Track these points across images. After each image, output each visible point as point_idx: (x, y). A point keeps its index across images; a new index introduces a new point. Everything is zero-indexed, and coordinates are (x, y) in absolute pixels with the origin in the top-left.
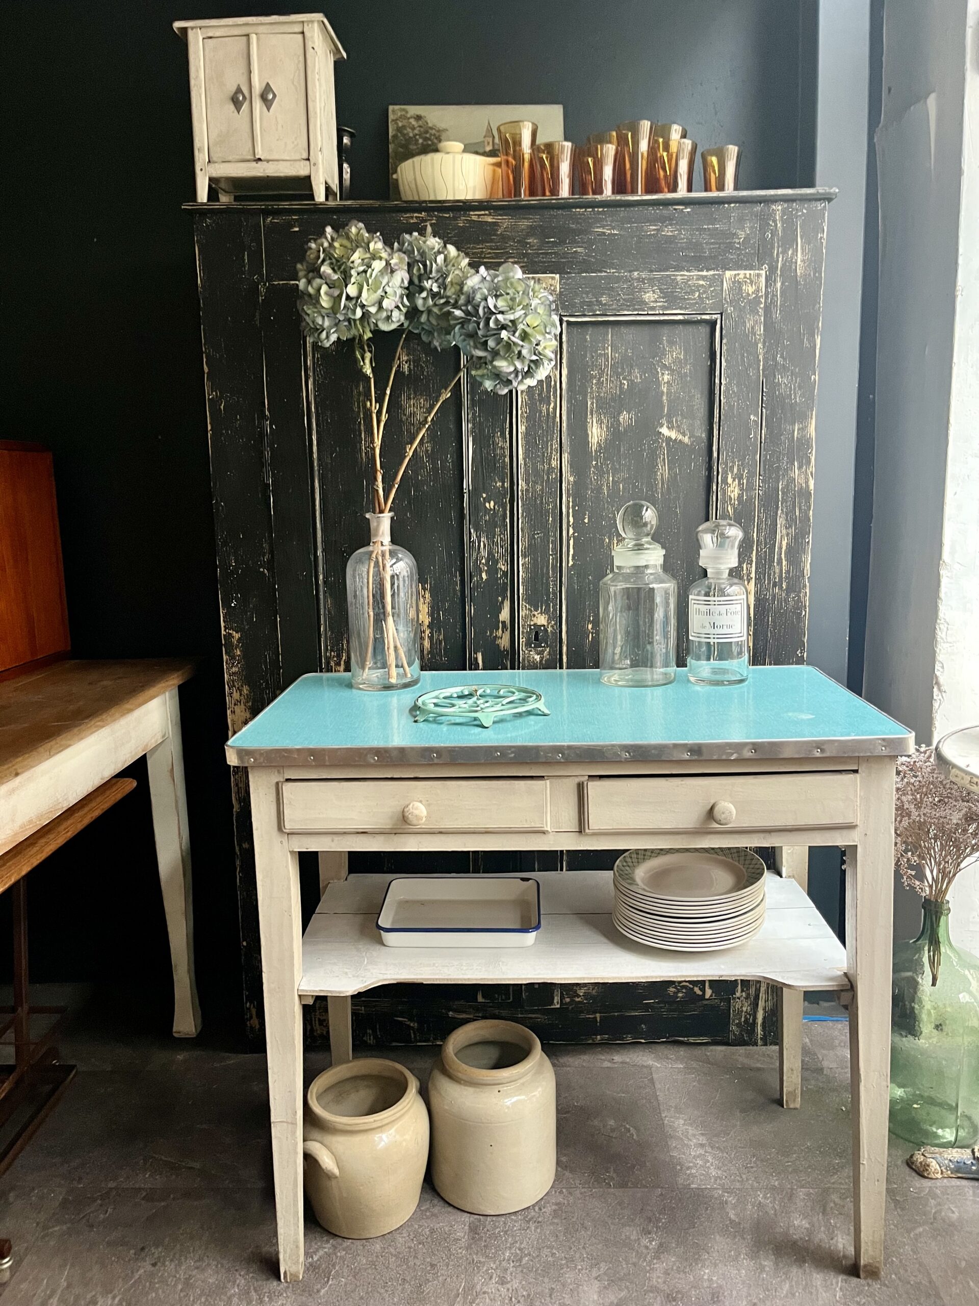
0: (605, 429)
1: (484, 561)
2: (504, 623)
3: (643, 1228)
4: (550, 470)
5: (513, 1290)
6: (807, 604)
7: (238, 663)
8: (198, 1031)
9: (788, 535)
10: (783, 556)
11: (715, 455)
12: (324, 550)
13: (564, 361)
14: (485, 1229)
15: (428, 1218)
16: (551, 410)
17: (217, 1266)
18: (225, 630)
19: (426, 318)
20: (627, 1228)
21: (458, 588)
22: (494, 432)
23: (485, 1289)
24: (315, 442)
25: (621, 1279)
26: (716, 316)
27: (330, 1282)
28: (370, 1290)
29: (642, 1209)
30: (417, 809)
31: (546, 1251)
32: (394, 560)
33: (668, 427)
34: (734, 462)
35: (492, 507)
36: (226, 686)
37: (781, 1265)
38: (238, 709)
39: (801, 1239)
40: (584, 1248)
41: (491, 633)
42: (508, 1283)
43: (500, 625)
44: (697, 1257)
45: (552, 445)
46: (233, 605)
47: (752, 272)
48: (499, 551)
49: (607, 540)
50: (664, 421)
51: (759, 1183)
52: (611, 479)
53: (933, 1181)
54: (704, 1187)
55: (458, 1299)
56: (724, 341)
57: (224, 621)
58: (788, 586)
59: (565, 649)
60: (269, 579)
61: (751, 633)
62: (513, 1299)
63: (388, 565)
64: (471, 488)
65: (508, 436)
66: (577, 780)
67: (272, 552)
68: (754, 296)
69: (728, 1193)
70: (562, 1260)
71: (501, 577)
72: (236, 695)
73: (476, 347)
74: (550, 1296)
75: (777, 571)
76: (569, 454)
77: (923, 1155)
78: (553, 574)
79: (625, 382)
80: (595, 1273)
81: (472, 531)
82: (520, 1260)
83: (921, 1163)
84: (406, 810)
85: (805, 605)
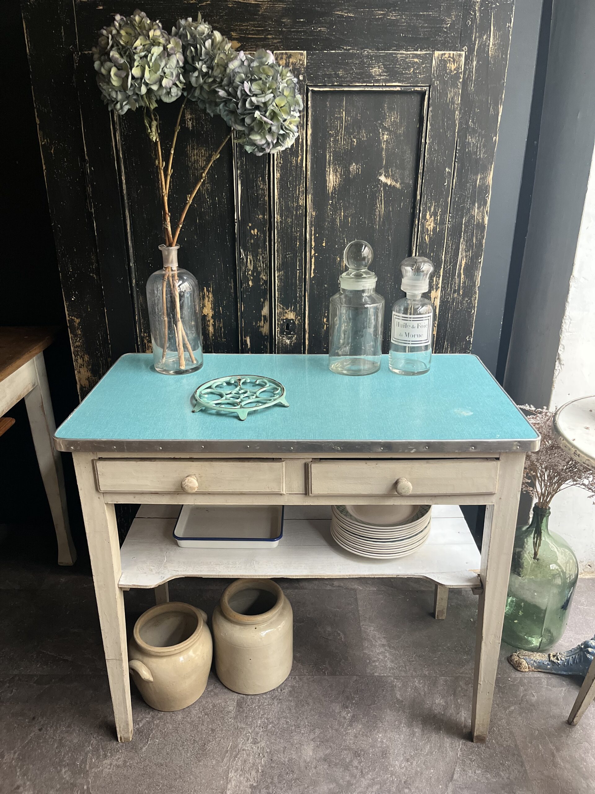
0: (339, 176)
1: (250, 273)
2: (265, 316)
3: (344, 704)
4: (298, 207)
5: (261, 748)
6: (476, 305)
7: (80, 339)
8: (74, 561)
9: (466, 257)
10: (462, 271)
11: (418, 198)
12: (135, 262)
13: (309, 123)
14: (247, 705)
15: (212, 696)
16: (299, 161)
17: (79, 731)
18: (69, 317)
19: (199, 93)
20: (334, 704)
21: (232, 291)
22: (257, 177)
23: (244, 748)
24: (124, 181)
25: (327, 741)
26: (425, 88)
27: (149, 742)
28: (173, 747)
29: (344, 691)
30: (191, 482)
31: (283, 721)
32: (181, 282)
33: (385, 176)
34: (431, 203)
35: (256, 234)
36: (73, 355)
37: (426, 732)
38: (82, 370)
39: (439, 713)
40: (306, 718)
41: (256, 323)
42: (258, 743)
43: (263, 318)
44: (375, 725)
45: (299, 189)
46: (73, 299)
47: (455, 53)
48: (262, 265)
49: (339, 259)
50: (382, 171)
51: (416, 672)
52: (343, 214)
53: (523, 673)
54: (382, 675)
55: (227, 755)
56: (430, 109)
57: (67, 310)
58: (463, 293)
59: (307, 336)
60: (97, 282)
61: (436, 325)
62: (261, 755)
63: (177, 285)
64: (240, 219)
65: (267, 180)
66: (304, 461)
67: (97, 262)
68: (455, 72)
69: (397, 679)
70: (292, 726)
71: (263, 284)
72: (80, 361)
73: (236, 123)
74: (284, 752)
75: (457, 282)
76: (312, 194)
77: (518, 656)
78: (299, 284)
79: (355, 140)
80: (312, 736)
81: (242, 251)
82: (267, 727)
83: (516, 661)
84: (183, 483)
85: (475, 306)
